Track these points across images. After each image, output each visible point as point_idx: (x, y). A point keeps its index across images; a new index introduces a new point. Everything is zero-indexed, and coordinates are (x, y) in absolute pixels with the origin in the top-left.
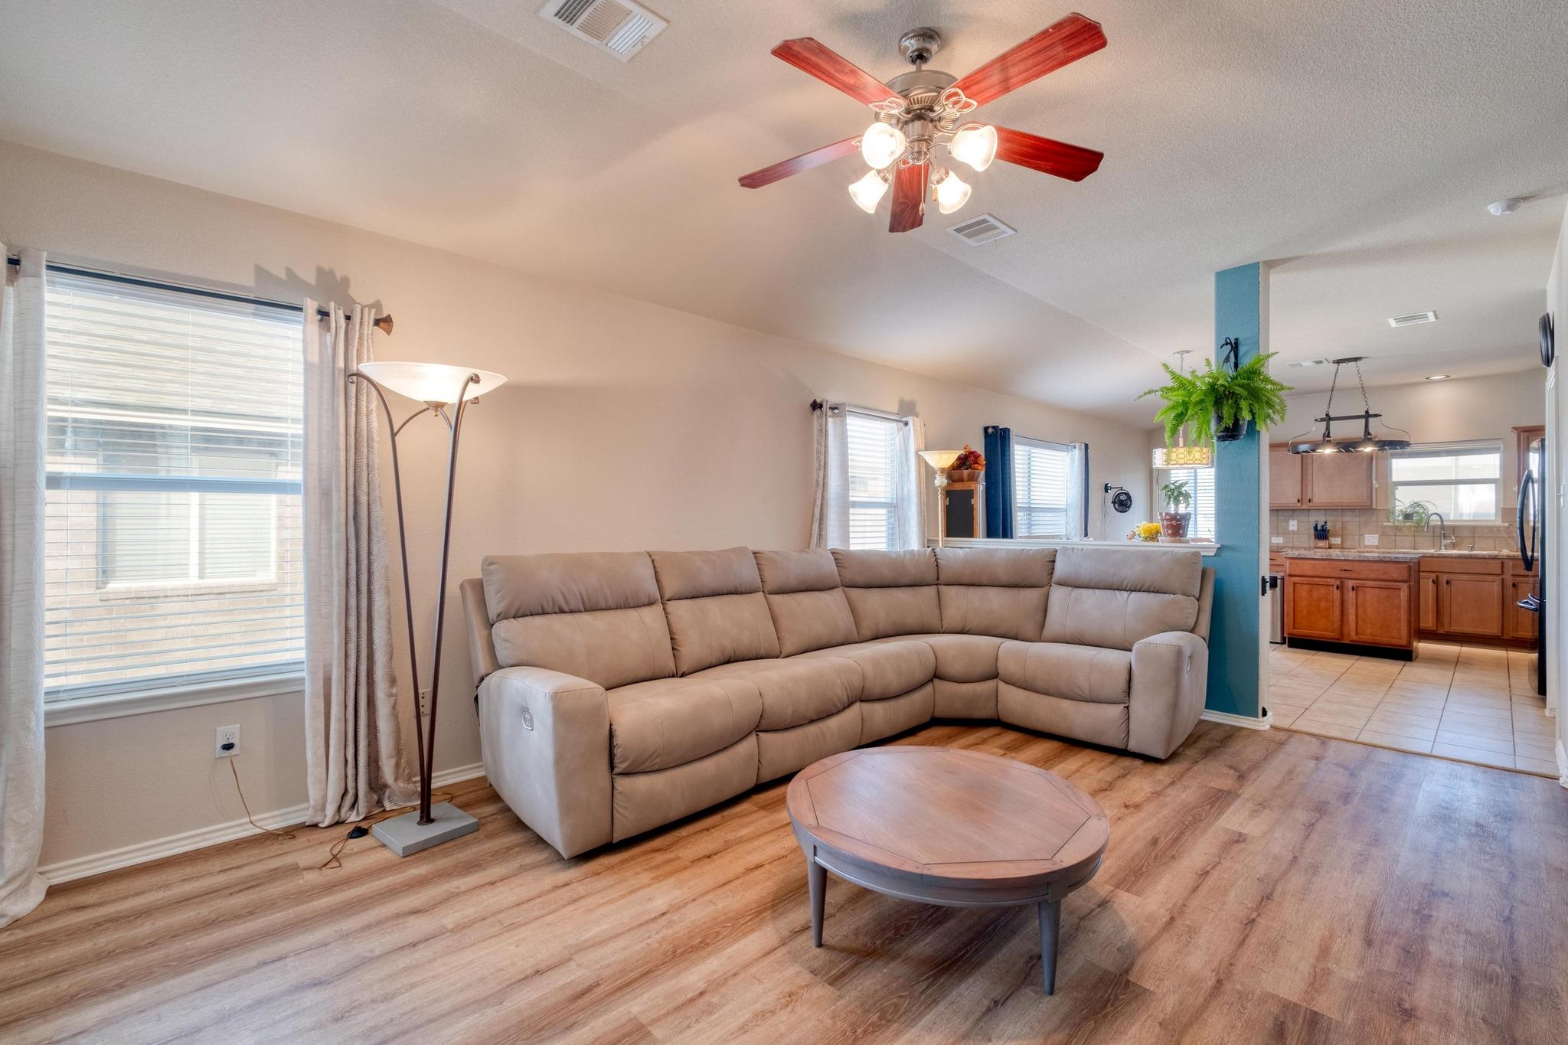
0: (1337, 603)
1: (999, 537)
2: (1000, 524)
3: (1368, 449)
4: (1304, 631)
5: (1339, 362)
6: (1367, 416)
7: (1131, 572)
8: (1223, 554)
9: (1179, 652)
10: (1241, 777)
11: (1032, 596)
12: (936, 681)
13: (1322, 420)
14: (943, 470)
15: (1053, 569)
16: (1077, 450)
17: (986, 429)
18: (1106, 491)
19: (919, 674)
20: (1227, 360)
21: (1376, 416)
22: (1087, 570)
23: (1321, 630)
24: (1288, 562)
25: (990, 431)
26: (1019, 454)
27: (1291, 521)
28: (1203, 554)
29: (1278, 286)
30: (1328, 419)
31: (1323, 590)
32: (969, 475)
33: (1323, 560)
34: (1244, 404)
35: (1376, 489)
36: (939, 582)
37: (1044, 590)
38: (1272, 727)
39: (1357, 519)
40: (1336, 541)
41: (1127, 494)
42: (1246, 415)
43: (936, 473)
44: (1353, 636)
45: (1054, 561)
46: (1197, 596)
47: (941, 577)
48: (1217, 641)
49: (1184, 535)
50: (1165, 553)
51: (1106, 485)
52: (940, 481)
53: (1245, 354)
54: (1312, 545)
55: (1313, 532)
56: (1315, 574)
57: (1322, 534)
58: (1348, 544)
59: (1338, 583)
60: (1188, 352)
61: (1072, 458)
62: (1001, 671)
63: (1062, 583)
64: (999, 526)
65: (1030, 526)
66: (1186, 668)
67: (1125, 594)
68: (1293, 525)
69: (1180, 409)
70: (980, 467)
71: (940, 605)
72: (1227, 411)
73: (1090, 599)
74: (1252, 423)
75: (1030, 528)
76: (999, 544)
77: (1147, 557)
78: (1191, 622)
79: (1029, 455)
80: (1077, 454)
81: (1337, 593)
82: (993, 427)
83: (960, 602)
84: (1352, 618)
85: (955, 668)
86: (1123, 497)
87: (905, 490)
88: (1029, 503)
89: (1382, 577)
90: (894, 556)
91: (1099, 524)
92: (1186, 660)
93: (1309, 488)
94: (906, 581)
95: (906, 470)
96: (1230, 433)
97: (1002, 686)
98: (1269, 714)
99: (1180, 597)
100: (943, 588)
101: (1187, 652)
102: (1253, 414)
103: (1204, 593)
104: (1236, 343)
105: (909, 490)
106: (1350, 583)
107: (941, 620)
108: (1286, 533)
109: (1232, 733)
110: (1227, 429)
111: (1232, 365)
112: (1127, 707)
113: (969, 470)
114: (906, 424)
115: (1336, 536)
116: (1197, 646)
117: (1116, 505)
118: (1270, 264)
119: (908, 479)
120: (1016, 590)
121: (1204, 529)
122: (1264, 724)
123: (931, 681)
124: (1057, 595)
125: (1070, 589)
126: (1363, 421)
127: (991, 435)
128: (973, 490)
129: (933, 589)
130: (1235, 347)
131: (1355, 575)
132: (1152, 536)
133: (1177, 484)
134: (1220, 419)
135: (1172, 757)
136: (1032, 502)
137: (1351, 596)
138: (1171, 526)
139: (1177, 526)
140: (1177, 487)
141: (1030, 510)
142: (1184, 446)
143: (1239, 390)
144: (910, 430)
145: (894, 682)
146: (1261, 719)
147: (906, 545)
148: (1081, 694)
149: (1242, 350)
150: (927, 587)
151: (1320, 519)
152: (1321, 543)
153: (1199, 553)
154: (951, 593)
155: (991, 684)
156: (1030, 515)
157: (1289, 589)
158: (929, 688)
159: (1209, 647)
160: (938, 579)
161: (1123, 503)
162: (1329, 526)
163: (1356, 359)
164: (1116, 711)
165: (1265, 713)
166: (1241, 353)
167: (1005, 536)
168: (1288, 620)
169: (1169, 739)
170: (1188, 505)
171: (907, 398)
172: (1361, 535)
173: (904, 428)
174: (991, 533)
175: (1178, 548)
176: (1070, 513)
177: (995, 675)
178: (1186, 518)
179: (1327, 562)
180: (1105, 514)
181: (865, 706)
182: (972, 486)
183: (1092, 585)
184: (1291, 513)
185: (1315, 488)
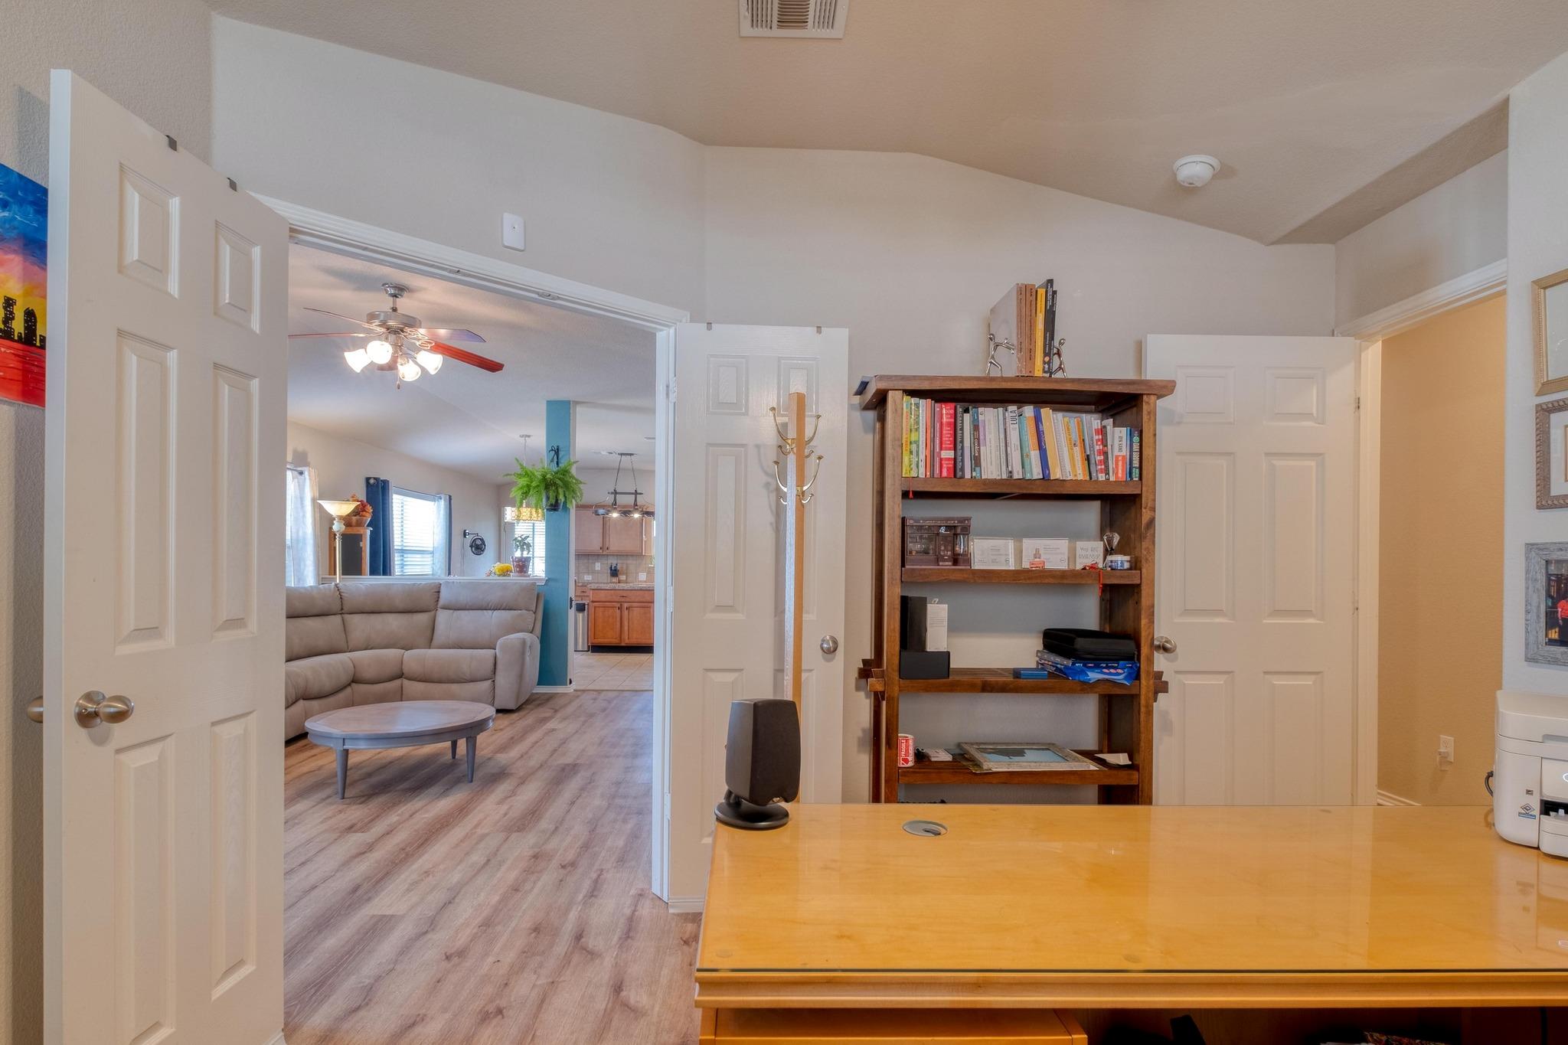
0: (618, 619)
1: (379, 574)
2: (382, 563)
3: (636, 516)
4: (601, 640)
5: (622, 454)
6: (636, 493)
7: (494, 597)
8: (550, 584)
9: (524, 642)
10: (556, 711)
11: (423, 618)
12: (353, 685)
13: (612, 493)
14: (341, 518)
15: (439, 598)
16: (443, 500)
17: (368, 479)
18: (465, 536)
19: (344, 678)
20: (552, 461)
21: (641, 494)
22: (464, 597)
23: (611, 639)
24: (591, 592)
25: (372, 481)
26: (397, 502)
27: (596, 564)
28: (538, 584)
29: (581, 414)
30: (615, 493)
31: (611, 611)
32: (357, 521)
33: (611, 590)
34: (561, 491)
35: (645, 542)
36: (343, 611)
37: (433, 613)
38: (575, 690)
39: (634, 562)
40: (623, 578)
41: (482, 540)
42: (561, 498)
43: (334, 519)
44: (627, 641)
45: (439, 592)
46: (534, 609)
47: (344, 608)
48: (545, 639)
49: (526, 572)
50: (516, 583)
51: (465, 531)
52: (338, 527)
53: (562, 457)
54: (609, 581)
55: (609, 571)
56: (607, 600)
57: (614, 573)
58: (629, 580)
59: (619, 605)
60: (529, 436)
61: (439, 507)
62: (406, 670)
63: (445, 608)
64: (380, 566)
65: (402, 566)
66: (528, 654)
67: (490, 612)
68: (598, 566)
69: (525, 489)
70: (367, 515)
71: (345, 630)
72: (552, 494)
73: (466, 616)
74: (565, 503)
75: (402, 568)
76: (380, 580)
77: (504, 587)
78: (531, 627)
79: (402, 503)
80: (441, 505)
81: (618, 611)
82: (375, 479)
83: (360, 626)
84: (626, 628)
85: (369, 673)
86: (479, 542)
87: (301, 533)
88: (402, 545)
89: (641, 600)
90: (303, 591)
91: (459, 565)
92: (528, 648)
93: (607, 539)
94: (315, 611)
95: (301, 515)
96: (554, 507)
97: (406, 682)
98: (573, 683)
99: (524, 611)
100: (347, 617)
101: (528, 644)
102: (565, 497)
103: (538, 609)
104: (558, 449)
105: (305, 533)
106: (626, 605)
107: (347, 642)
108: (594, 572)
109: (550, 697)
110: (551, 505)
111: (555, 462)
112: (494, 681)
113: (358, 517)
114: (301, 473)
115: (623, 574)
116: (533, 640)
117: (473, 549)
118: (577, 403)
119: (304, 523)
120: (410, 615)
121: (538, 569)
122: (570, 689)
123: (349, 685)
124: (442, 617)
125: (452, 611)
126: (634, 496)
127: (372, 486)
128: (361, 535)
129: (337, 619)
130: (557, 451)
131: (628, 600)
132: (505, 573)
133: (523, 537)
134: (548, 498)
135: (519, 709)
136: (405, 544)
137: (626, 613)
138: (518, 566)
139: (522, 566)
140: (523, 540)
141: (403, 551)
142: (526, 507)
143: (558, 482)
144: (305, 479)
145: (328, 685)
146: (569, 686)
147: (301, 582)
148: (465, 677)
149: (561, 454)
150: (333, 616)
151: (613, 561)
152: (615, 580)
153: (535, 583)
154: (356, 621)
155: (398, 682)
156: (403, 556)
157: (592, 610)
158: (349, 690)
159: (541, 642)
160: (342, 609)
161: (478, 547)
162: (618, 568)
163: (631, 455)
164: (487, 684)
165: (571, 682)
166: (560, 456)
167: (385, 573)
168: (591, 634)
169: (518, 698)
170: (529, 551)
171: (300, 448)
172: (637, 573)
173: (300, 477)
174: (374, 571)
175: (522, 580)
176: (437, 555)
177: (401, 675)
178: (528, 560)
179: (612, 592)
180: (463, 556)
181: (305, 702)
182: (360, 530)
183: (468, 607)
184: (596, 557)
185: (611, 540)
